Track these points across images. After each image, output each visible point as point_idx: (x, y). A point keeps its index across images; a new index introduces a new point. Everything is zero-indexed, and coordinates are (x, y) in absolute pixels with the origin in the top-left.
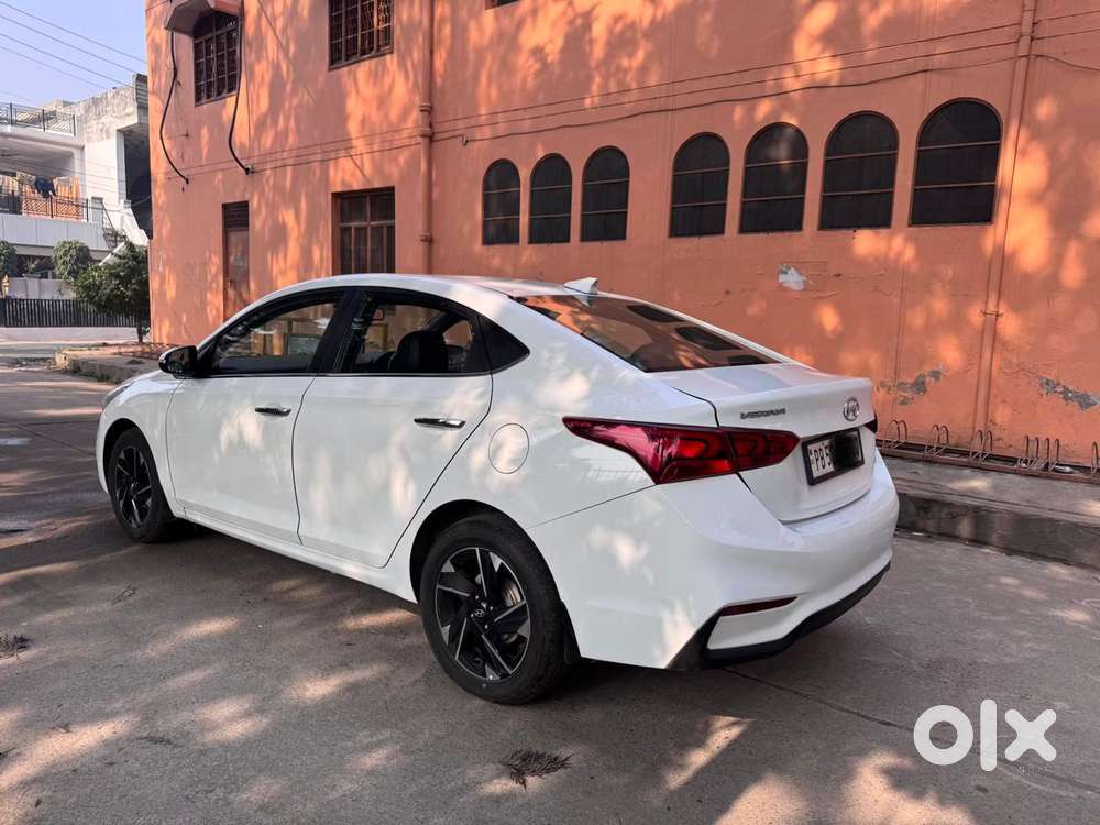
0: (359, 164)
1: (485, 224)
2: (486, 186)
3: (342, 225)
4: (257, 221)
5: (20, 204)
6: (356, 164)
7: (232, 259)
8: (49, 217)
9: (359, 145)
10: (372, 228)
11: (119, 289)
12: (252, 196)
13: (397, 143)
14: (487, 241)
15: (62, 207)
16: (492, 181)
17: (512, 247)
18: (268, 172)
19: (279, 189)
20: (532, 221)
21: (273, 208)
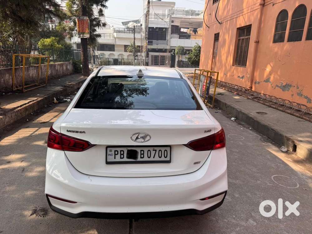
0: (244, 18)
1: (275, 35)
2: (277, 21)
3: (239, 38)
4: (221, 39)
5: (190, 36)
6: (243, 18)
7: (215, 50)
8: (194, 39)
9: (245, 11)
10: (246, 39)
11: (195, 59)
12: (220, 31)
13: (255, 9)
14: (275, 41)
15: (197, 37)
16: (280, 19)
17: (282, 44)
18: (224, 23)
19: (226, 28)
20: (290, 33)
21: (224, 34)
